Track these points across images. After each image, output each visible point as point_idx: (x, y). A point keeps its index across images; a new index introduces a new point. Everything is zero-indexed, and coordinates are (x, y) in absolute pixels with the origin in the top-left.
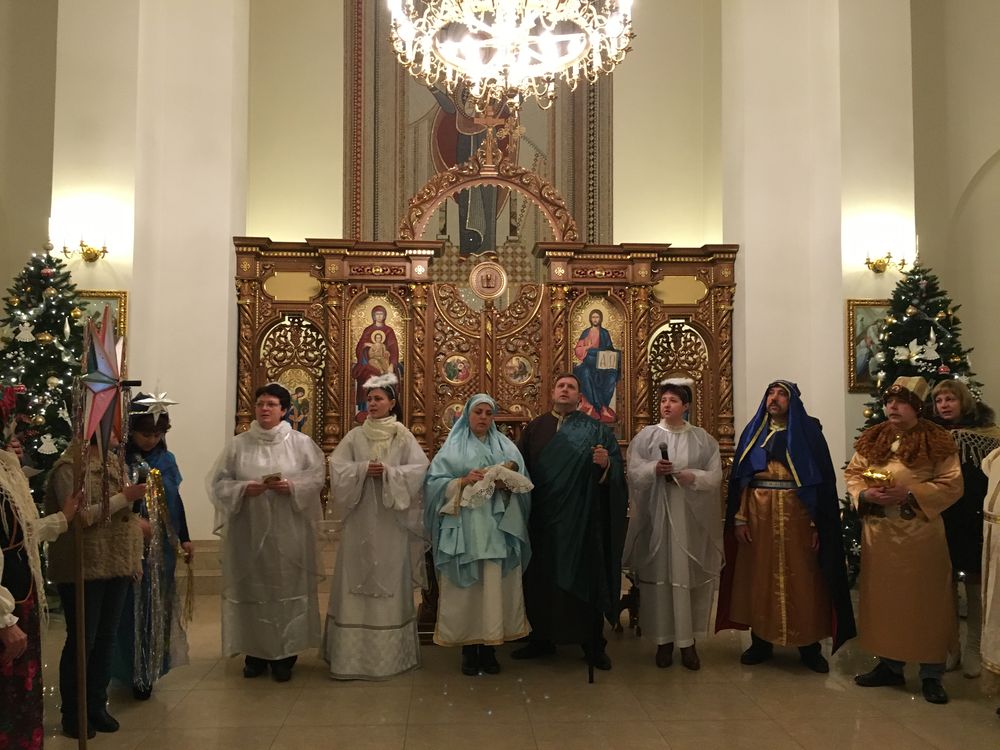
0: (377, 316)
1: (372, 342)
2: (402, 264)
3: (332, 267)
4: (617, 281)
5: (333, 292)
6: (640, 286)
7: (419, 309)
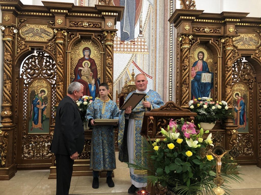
0: (86, 53)
1: (83, 67)
2: (99, 21)
3: (59, 21)
4: (216, 34)
5: (59, 36)
6: (230, 37)
7: (109, 47)
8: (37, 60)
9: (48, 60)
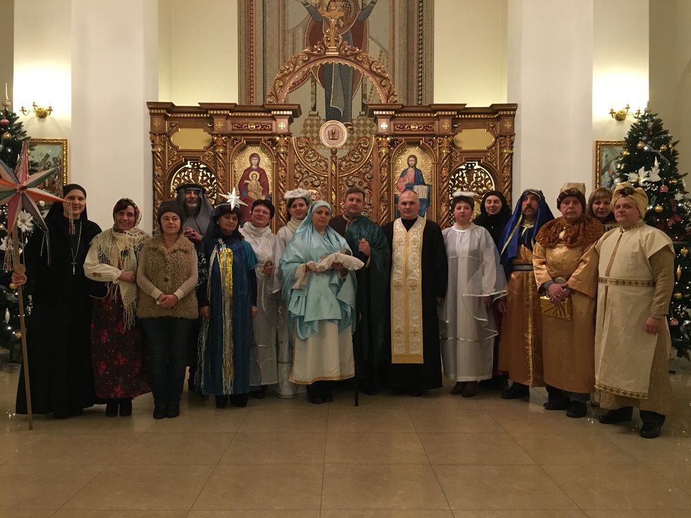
0: (253, 161)
1: (250, 180)
2: (269, 122)
3: (219, 124)
4: (427, 133)
5: (220, 143)
6: (443, 136)
7: (282, 155)
8: (191, 174)
9: (205, 172)
